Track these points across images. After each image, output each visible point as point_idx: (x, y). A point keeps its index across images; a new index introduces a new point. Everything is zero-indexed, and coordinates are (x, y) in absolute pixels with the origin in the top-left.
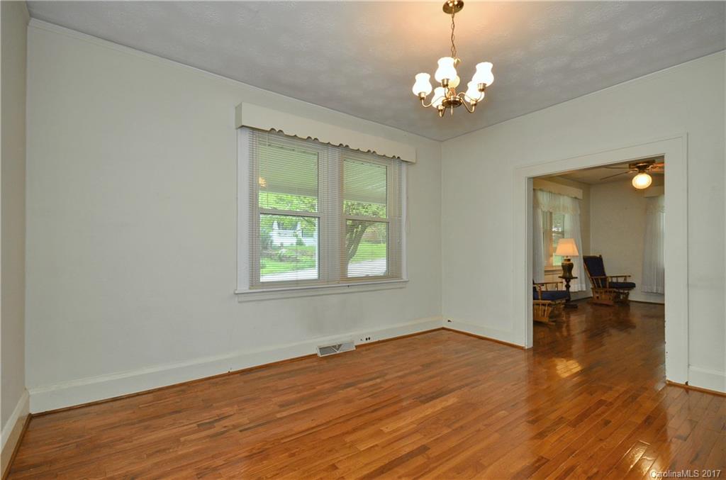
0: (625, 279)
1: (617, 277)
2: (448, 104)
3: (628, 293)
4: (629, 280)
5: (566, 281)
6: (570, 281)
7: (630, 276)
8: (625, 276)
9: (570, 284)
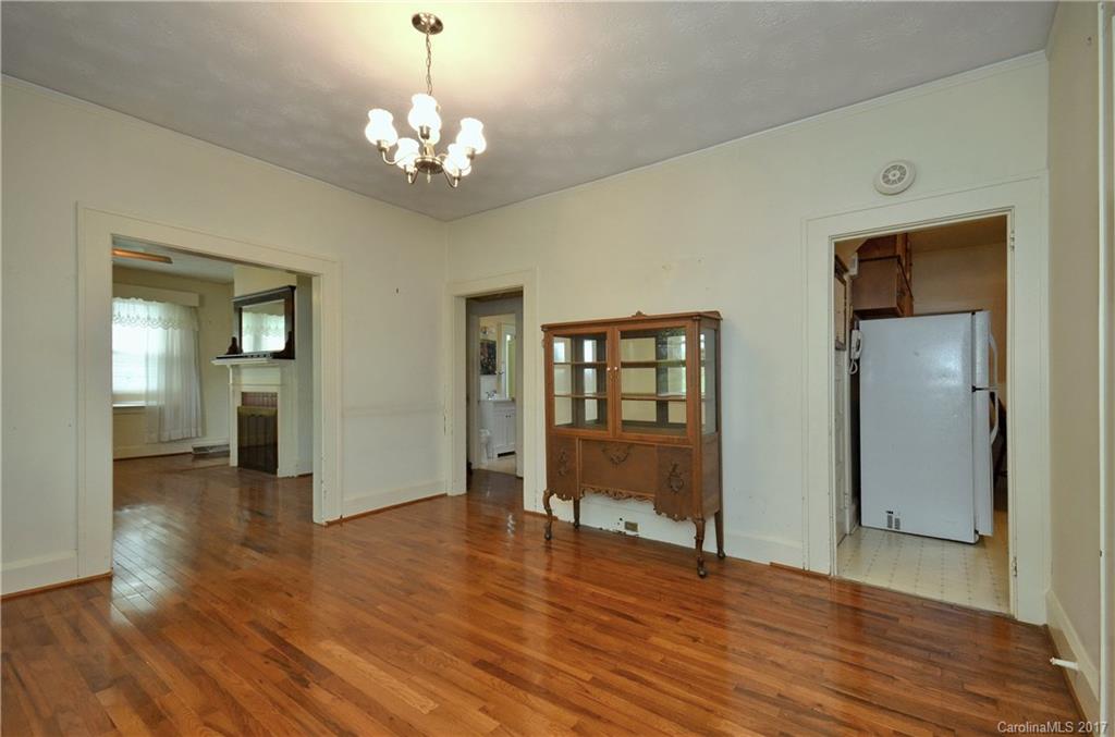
2: (424, 166)
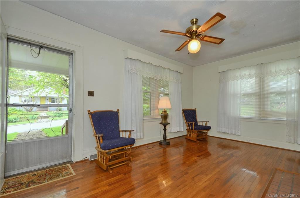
0: (206, 124)
1: (202, 122)
3: (207, 133)
4: (208, 125)
5: (164, 126)
6: (166, 126)
7: (209, 122)
8: (206, 122)
9: (167, 128)
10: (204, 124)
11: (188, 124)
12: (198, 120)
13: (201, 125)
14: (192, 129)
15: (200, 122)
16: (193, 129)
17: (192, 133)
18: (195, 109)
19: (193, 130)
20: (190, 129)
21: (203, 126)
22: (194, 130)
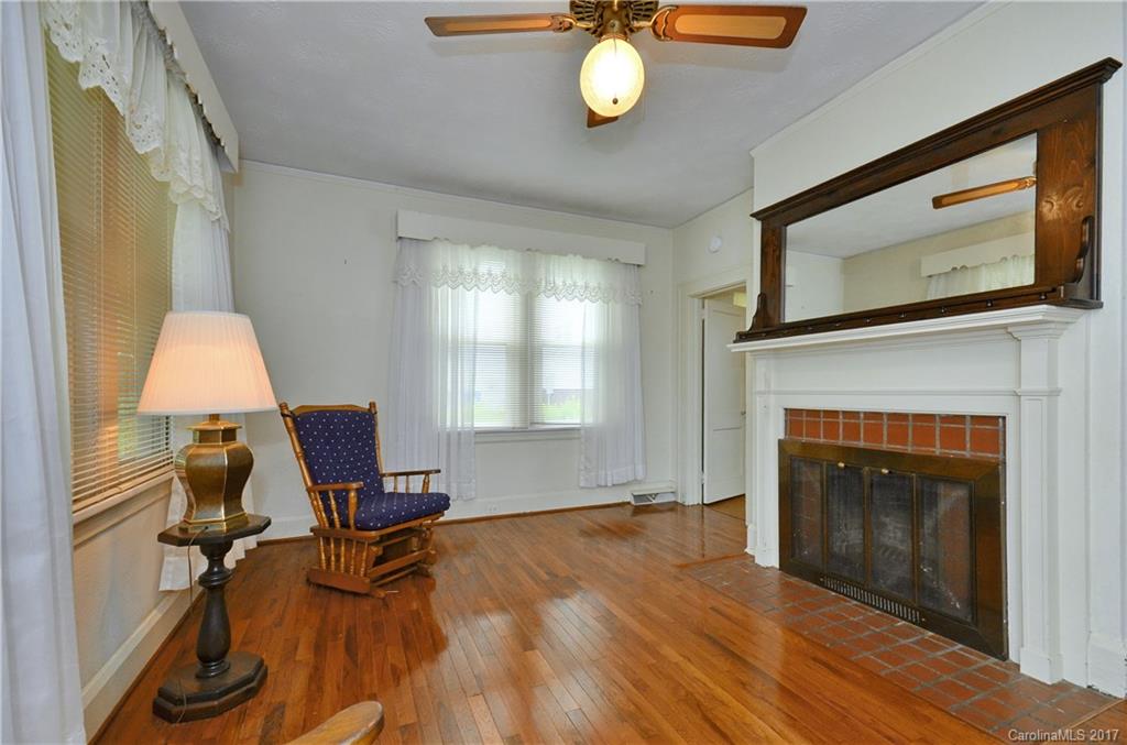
0: (426, 483)
1: (407, 474)
7: (438, 471)
8: (427, 473)
10: (416, 486)
11: (324, 496)
12: (386, 464)
13: (401, 489)
14: (345, 525)
15: (396, 475)
16: (352, 522)
17: (348, 550)
18: (372, 405)
19: (348, 527)
20: (332, 523)
21: (413, 495)
22: (358, 529)
